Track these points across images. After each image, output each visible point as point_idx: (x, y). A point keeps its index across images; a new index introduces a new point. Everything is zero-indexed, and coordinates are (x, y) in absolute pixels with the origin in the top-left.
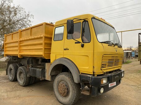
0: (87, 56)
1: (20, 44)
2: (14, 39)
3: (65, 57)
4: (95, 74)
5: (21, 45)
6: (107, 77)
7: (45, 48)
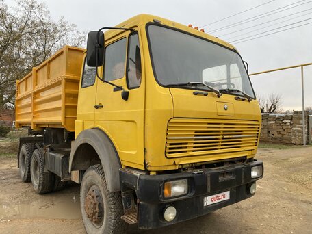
0: (133, 122)
1: (34, 98)
2: (28, 89)
3: (97, 126)
4: (149, 169)
5: (37, 100)
6: (188, 178)
7: (66, 107)
